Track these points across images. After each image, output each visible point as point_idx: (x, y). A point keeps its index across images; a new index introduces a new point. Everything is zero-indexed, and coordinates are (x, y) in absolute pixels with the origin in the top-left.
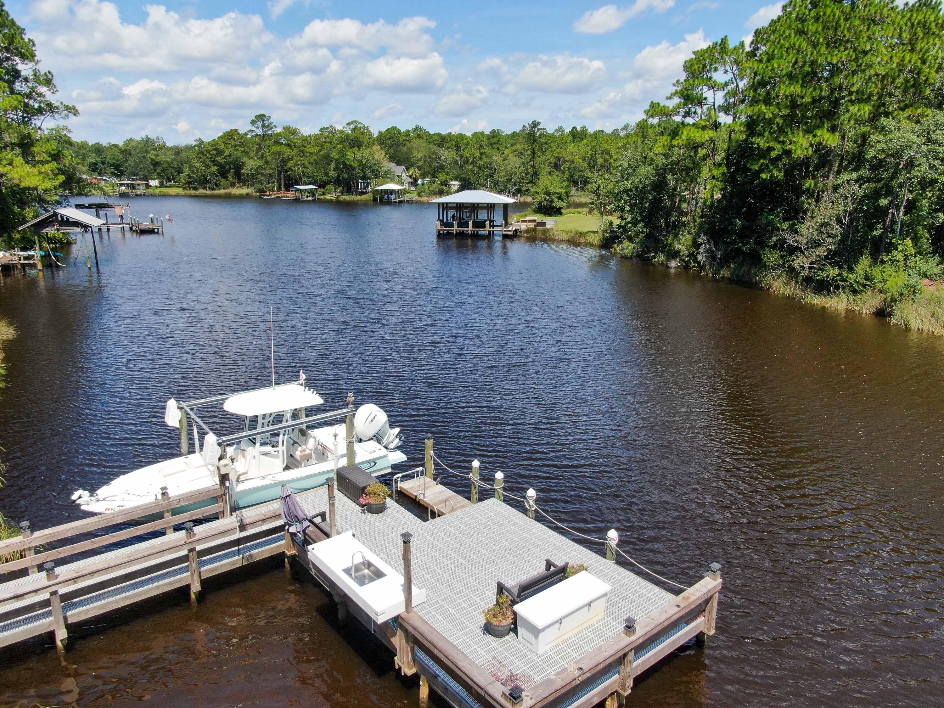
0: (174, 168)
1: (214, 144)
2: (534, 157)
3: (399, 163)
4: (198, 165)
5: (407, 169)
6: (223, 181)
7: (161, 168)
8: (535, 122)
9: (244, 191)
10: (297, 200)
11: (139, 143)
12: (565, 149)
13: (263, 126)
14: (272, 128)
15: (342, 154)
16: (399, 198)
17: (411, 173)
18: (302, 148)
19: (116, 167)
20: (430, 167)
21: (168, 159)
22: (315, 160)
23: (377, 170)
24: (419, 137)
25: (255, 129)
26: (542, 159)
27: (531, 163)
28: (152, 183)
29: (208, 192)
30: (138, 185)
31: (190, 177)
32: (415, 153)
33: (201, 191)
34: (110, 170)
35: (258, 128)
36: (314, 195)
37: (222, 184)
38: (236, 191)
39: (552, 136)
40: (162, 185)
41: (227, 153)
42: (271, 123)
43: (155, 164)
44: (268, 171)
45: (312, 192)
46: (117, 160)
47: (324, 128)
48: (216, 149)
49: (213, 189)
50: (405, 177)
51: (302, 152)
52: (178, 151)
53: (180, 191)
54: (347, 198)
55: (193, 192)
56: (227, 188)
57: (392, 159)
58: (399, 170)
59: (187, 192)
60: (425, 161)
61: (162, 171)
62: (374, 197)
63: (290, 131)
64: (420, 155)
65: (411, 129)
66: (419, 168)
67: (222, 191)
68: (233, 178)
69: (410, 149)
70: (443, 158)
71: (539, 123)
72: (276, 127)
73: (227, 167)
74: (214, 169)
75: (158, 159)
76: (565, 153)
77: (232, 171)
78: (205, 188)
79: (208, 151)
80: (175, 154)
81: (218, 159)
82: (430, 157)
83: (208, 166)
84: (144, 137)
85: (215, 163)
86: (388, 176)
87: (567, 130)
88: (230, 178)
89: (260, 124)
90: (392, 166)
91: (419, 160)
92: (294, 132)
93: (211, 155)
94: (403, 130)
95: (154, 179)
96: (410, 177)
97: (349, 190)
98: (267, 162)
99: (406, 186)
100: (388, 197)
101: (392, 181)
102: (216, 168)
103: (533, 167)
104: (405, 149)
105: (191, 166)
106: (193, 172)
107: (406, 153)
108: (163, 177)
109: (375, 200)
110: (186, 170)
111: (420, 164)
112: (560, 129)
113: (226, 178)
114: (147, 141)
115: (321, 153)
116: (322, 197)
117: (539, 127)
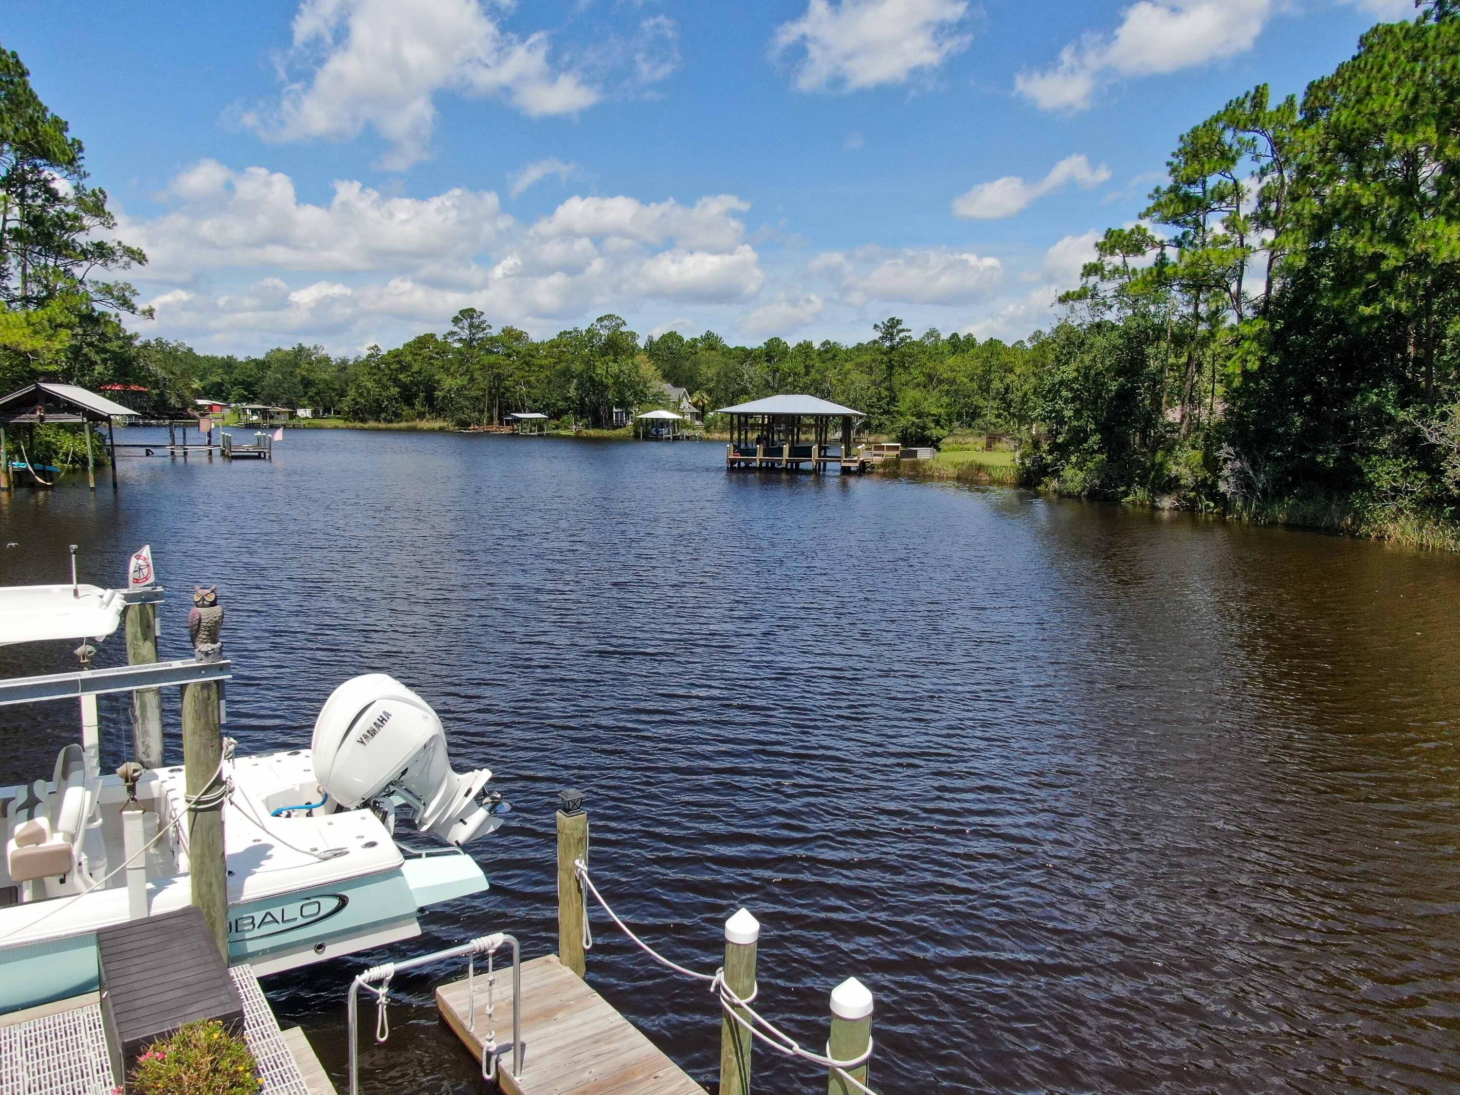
0: (335, 390)
1: (396, 355)
2: (891, 375)
3: (677, 384)
4: (369, 385)
5: (691, 394)
6: (406, 410)
7: (314, 390)
8: (893, 319)
9: (437, 424)
10: (514, 435)
11: (287, 353)
12: (942, 362)
13: (471, 326)
14: (484, 329)
15: (589, 365)
16: (674, 432)
17: (695, 399)
18: (528, 359)
19: (247, 386)
20: (726, 390)
21: (327, 377)
22: (547, 377)
23: (642, 391)
24: (711, 348)
25: (458, 330)
26: (904, 378)
27: (887, 384)
28: (301, 413)
29: (383, 425)
30: (278, 413)
31: (357, 403)
32: (703, 369)
33: (372, 424)
34: (237, 391)
35: (462, 328)
36: (541, 428)
37: (404, 413)
38: (423, 424)
39: (920, 344)
40: (315, 415)
41: (416, 368)
42: (484, 322)
43: (307, 383)
44: (474, 393)
45: (539, 424)
46: (250, 376)
47: (565, 333)
48: (400, 362)
49: (391, 421)
50: (685, 404)
51: (527, 364)
52: (343, 366)
53: (340, 423)
54: (592, 432)
55: (358, 425)
56: (413, 420)
57: (666, 377)
58: (674, 393)
59: (350, 425)
60: (718, 382)
61: (317, 394)
62: (635, 431)
63: (512, 335)
64: (711, 373)
65: (698, 337)
66: (709, 392)
67: (404, 425)
68: (423, 406)
69: (695, 364)
70: (746, 376)
71: (899, 322)
72: (490, 327)
73: (415, 388)
74: (395, 391)
75: (313, 376)
76: (941, 369)
77: (422, 395)
78: (377, 420)
79: (388, 365)
80: (339, 371)
81: (401, 376)
82: (726, 375)
83: (386, 388)
84: (296, 346)
85: (396, 381)
86: (659, 401)
87: (945, 336)
88: (418, 407)
89: (466, 323)
90: (667, 387)
91: (709, 380)
92: (519, 337)
93: (391, 370)
94: (687, 338)
95: (304, 407)
96: (695, 405)
97: (597, 423)
98: (472, 380)
99: (688, 418)
100: (657, 432)
101: (666, 408)
102: (397, 389)
103: (890, 389)
104: (688, 364)
105: (359, 386)
106: (361, 395)
107: (690, 370)
108: (317, 402)
109: (637, 436)
110: (352, 393)
111: (711, 385)
112: (933, 333)
113: (411, 405)
114: (300, 351)
115: (558, 367)
116: (555, 432)
117: (900, 327)
